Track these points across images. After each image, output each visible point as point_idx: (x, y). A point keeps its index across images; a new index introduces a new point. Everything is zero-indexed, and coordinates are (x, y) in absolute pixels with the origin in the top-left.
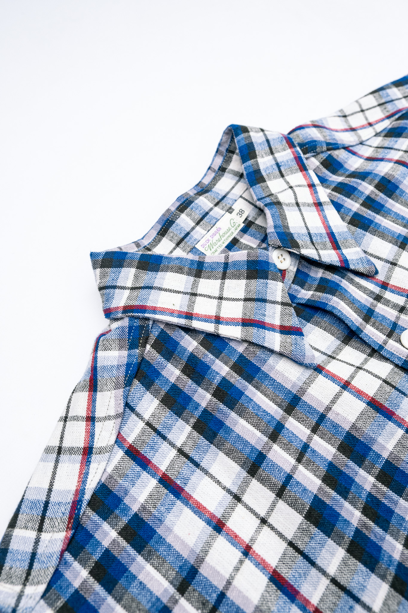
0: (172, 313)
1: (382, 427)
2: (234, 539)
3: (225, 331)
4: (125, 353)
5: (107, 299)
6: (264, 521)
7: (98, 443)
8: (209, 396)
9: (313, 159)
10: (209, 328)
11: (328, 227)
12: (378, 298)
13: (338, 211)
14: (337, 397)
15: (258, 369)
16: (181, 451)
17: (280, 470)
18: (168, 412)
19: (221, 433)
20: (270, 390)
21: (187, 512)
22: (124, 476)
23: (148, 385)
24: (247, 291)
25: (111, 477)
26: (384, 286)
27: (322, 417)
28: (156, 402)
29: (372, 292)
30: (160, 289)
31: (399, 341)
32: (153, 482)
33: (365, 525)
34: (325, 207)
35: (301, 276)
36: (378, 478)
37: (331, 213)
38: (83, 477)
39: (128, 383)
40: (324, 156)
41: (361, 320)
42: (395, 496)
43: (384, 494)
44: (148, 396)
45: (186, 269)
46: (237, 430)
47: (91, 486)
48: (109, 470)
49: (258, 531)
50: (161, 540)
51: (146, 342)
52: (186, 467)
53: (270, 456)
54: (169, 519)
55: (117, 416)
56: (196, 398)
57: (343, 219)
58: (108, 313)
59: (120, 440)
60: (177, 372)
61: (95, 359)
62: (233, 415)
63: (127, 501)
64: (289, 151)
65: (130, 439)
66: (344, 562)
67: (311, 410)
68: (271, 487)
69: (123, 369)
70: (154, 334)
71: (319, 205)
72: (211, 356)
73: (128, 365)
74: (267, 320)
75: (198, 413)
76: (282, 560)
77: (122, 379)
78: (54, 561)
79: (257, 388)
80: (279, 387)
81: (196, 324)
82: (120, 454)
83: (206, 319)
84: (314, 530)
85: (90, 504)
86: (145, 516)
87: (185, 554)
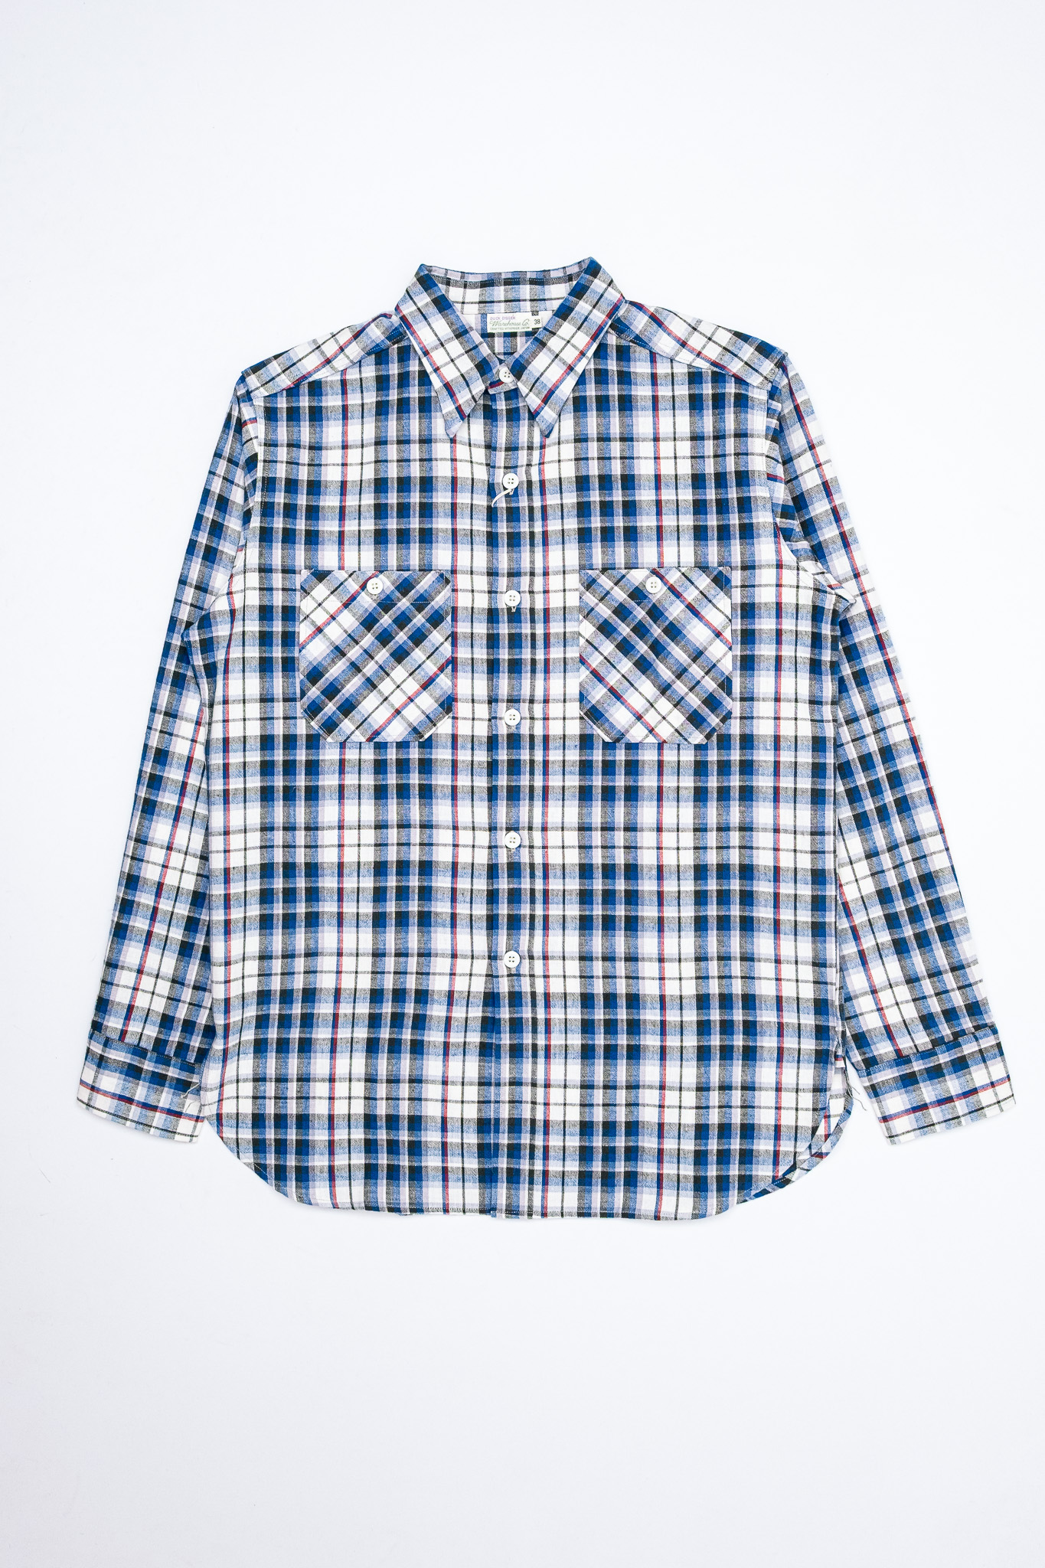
0: (420, 343)
1: (446, 490)
2: (345, 456)
3: (434, 378)
4: (383, 338)
5: (403, 300)
6: (362, 464)
7: (335, 363)
8: (396, 397)
9: (614, 338)
10: (429, 369)
11: (556, 386)
12: (530, 448)
13: (577, 384)
14: (445, 459)
15: (430, 411)
16: (363, 405)
17: (386, 455)
18: (374, 384)
19: (383, 417)
20: (425, 425)
21: (340, 429)
22: (332, 388)
23: (378, 363)
24: (468, 372)
25: (326, 382)
26: (543, 447)
27: (430, 460)
28: (374, 374)
29: (532, 443)
30: (429, 325)
31: (505, 474)
32: (340, 403)
33: (392, 508)
34: (572, 374)
35: (513, 393)
36: (420, 503)
37: (571, 381)
38: (317, 370)
39: (369, 354)
40: (623, 343)
41: (504, 446)
42: (417, 515)
43: (414, 511)
44: (373, 367)
45: (454, 327)
46: (390, 423)
47: (315, 377)
48: (329, 379)
49: (356, 464)
50: (321, 426)
51: (397, 342)
52: (358, 413)
53: (389, 446)
54: (331, 422)
55: (352, 361)
56: (391, 391)
57: (574, 390)
58: (397, 308)
59: (344, 372)
60: (396, 372)
61: (369, 324)
62: (395, 415)
63: (324, 398)
64: (603, 317)
65: (348, 377)
66: (369, 506)
67: (430, 451)
68: (376, 456)
69: (374, 344)
70: (404, 343)
71: (571, 368)
72: (417, 382)
73: (377, 345)
74: (458, 396)
75: (384, 398)
76: (353, 481)
77: (368, 349)
78: (278, 390)
79: (420, 418)
80: (430, 429)
81: (424, 360)
82: (338, 377)
83: (432, 363)
84: (373, 485)
85: (309, 383)
86: (324, 411)
87: (324, 441)
